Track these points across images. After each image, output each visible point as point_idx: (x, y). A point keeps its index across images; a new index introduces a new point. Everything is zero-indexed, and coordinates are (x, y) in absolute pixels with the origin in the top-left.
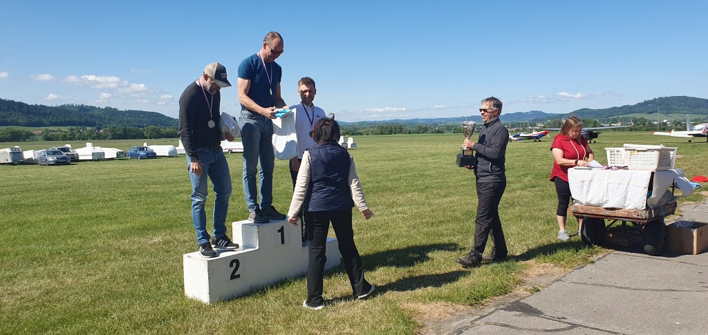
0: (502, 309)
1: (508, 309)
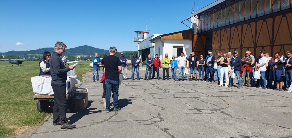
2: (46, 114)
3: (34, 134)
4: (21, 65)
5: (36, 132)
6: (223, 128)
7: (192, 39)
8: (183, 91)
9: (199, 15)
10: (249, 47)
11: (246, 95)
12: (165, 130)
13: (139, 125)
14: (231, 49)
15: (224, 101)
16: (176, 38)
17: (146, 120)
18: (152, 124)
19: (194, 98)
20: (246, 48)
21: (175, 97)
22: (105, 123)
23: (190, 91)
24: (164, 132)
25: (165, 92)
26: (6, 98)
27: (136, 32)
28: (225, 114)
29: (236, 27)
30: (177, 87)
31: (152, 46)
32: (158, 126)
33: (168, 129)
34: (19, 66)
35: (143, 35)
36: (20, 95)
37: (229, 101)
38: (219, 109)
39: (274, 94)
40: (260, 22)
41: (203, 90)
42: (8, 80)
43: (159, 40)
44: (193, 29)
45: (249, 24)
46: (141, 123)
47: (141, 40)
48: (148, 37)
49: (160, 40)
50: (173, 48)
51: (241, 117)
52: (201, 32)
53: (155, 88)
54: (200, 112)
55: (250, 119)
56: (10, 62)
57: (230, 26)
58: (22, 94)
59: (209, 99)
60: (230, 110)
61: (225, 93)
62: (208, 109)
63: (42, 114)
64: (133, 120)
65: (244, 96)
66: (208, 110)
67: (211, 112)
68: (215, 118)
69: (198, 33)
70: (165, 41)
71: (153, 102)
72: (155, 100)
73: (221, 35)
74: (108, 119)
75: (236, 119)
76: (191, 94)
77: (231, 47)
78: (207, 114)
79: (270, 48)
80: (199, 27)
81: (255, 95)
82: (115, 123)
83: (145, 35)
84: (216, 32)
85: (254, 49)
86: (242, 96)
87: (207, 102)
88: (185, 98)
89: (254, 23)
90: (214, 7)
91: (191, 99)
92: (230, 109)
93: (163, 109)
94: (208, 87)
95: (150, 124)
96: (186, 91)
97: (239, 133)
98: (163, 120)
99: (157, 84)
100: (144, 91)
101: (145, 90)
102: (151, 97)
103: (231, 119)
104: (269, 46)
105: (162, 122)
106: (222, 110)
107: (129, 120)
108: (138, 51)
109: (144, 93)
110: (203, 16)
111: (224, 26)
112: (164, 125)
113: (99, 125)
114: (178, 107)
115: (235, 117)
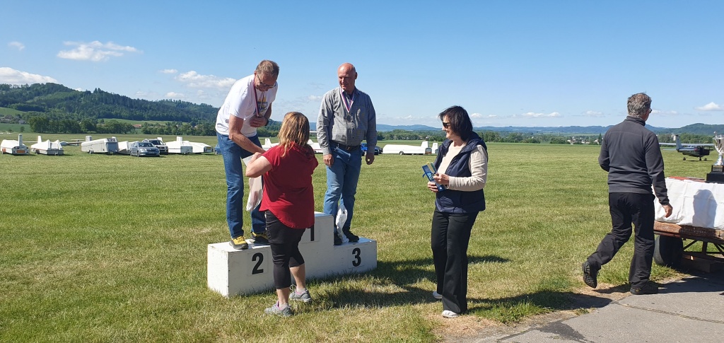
0: (538, 329)
1: (545, 329)
3: (614, 303)
4: (706, 160)
5: (620, 302)
34: (700, 160)
56: (679, 151)
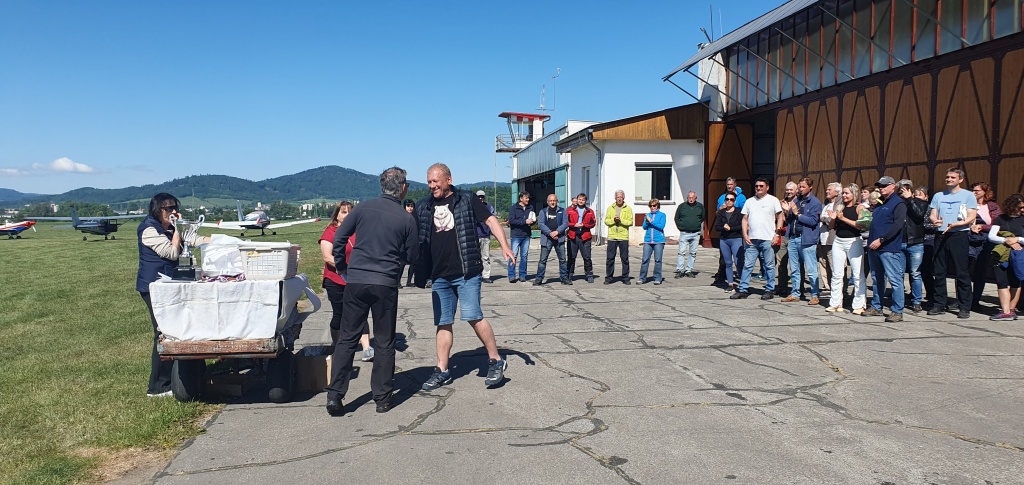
2: (201, 406)
3: (162, 475)
4: (113, 238)
5: (169, 471)
6: (817, 455)
7: (704, 138)
8: (672, 325)
9: (728, 53)
10: (910, 164)
11: (900, 335)
12: (610, 463)
13: (519, 445)
14: (845, 170)
15: (820, 357)
16: (645, 136)
17: (543, 429)
18: (565, 442)
19: (715, 347)
20: (899, 165)
21: (646, 346)
22: (404, 439)
23: (699, 323)
24: (608, 470)
25: (611, 326)
26: (66, 353)
27: (503, 115)
28: (824, 405)
29: (861, 93)
30: (651, 310)
31: (562, 163)
32: (588, 449)
33: (625, 461)
34: (106, 239)
35: (531, 128)
36: (111, 340)
37: (838, 357)
38: (803, 389)
39: (1004, 333)
40: (947, 75)
41: (744, 321)
42: (70, 290)
43: (585, 142)
44: (708, 102)
45: (909, 82)
46: (528, 438)
47: (524, 145)
48: (547, 133)
49: (590, 142)
50: (637, 170)
51: (882, 415)
52: (737, 114)
53: (575, 313)
54: (737, 400)
55: (916, 423)
56: (76, 228)
57: (839, 89)
58: (120, 337)
59: (767, 351)
60: (842, 392)
61: (823, 328)
62: (766, 387)
63: (189, 407)
64: (501, 429)
65: (891, 340)
66: (765, 391)
67: (774, 397)
68: (791, 419)
69: (725, 117)
70: (607, 146)
71: (567, 362)
72: (575, 356)
73: (806, 123)
74: (413, 425)
75: (865, 423)
76: (704, 335)
77: (845, 165)
78: (760, 405)
79: (985, 165)
80: (727, 95)
81: (935, 334)
82: (439, 437)
83: (537, 124)
84: (791, 111)
85: (927, 171)
86: (887, 340)
87: (760, 361)
88: (681, 347)
89: (927, 78)
90: (782, 24)
91: (702, 351)
92: (842, 387)
93: (605, 388)
94: (762, 307)
95: (560, 443)
96: (686, 325)
97: (875, 476)
98: (603, 427)
99: (582, 298)
100: (536, 323)
101: (539, 320)
102: (562, 347)
103: (848, 422)
104: (983, 158)
105: (601, 434)
106: (815, 391)
107: (486, 427)
108: (514, 181)
109: (536, 331)
110: (743, 56)
111: (817, 91)
112: (608, 444)
113: (381, 445)
114: (658, 381)
115: (863, 416)
